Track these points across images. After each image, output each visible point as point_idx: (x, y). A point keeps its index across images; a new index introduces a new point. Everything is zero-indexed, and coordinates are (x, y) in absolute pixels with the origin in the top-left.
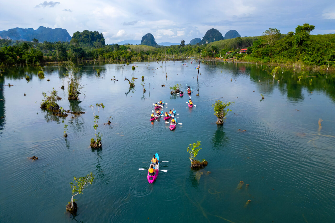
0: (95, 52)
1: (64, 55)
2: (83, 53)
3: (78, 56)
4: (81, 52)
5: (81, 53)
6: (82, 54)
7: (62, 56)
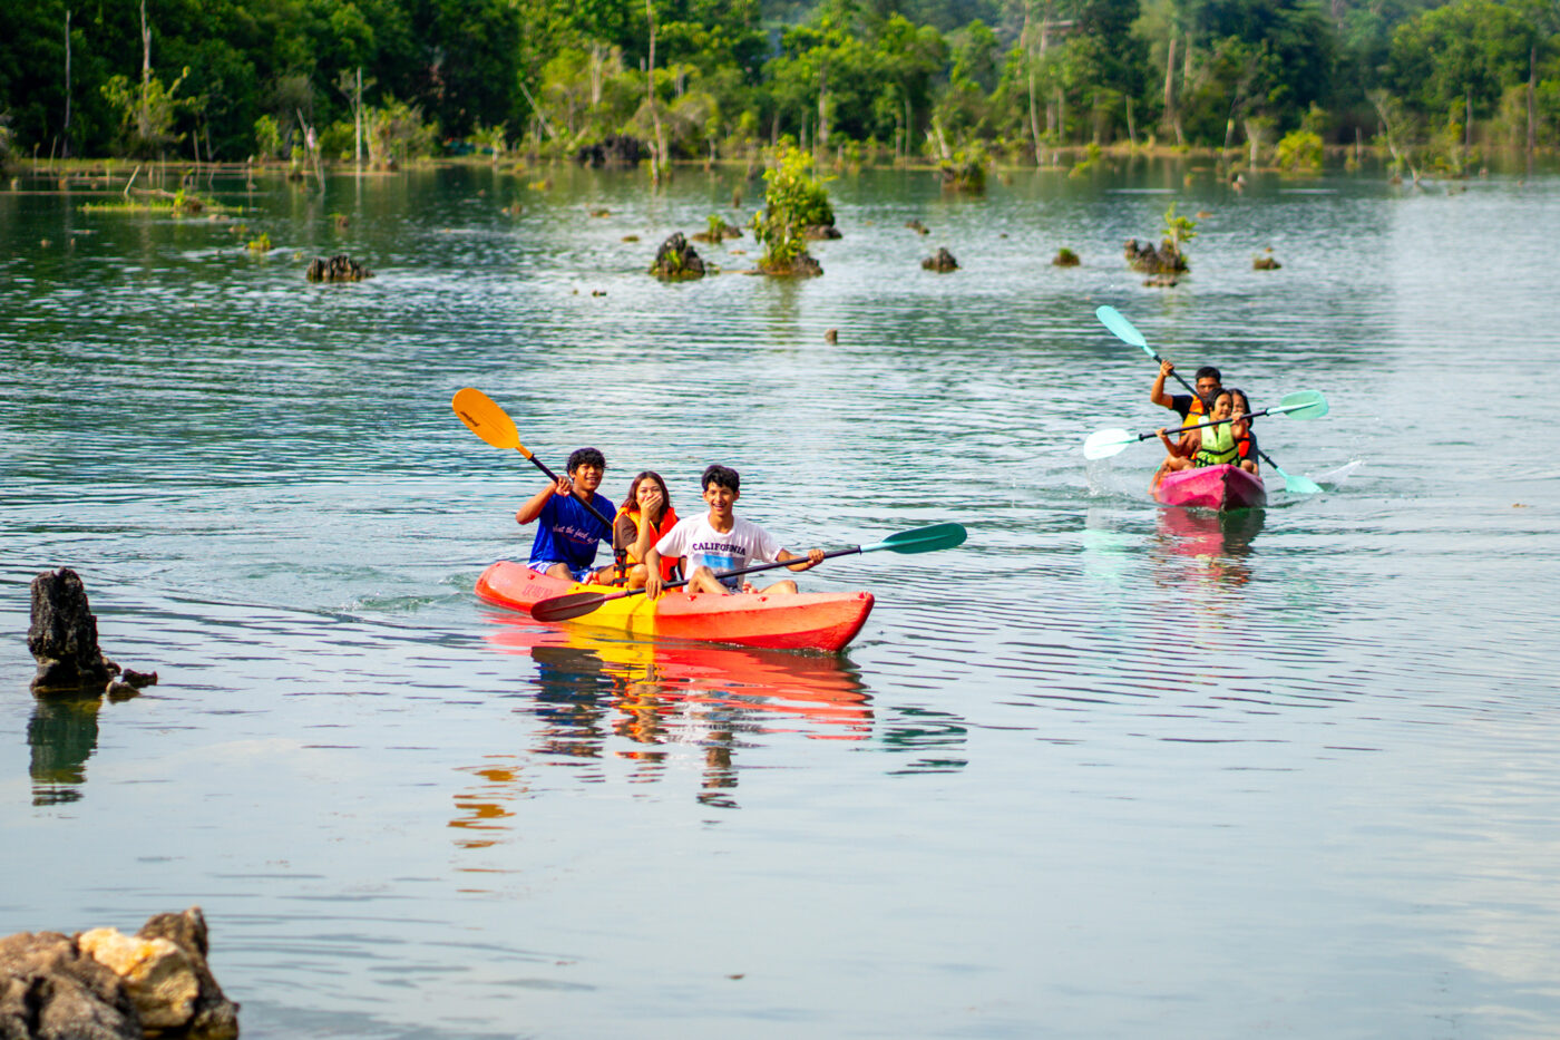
0: (1439, 43)
1: (1112, 77)
2: (1307, 51)
3: (1253, 93)
4: (1289, 39)
5: (1288, 56)
6: (1303, 62)
7: (1097, 80)
